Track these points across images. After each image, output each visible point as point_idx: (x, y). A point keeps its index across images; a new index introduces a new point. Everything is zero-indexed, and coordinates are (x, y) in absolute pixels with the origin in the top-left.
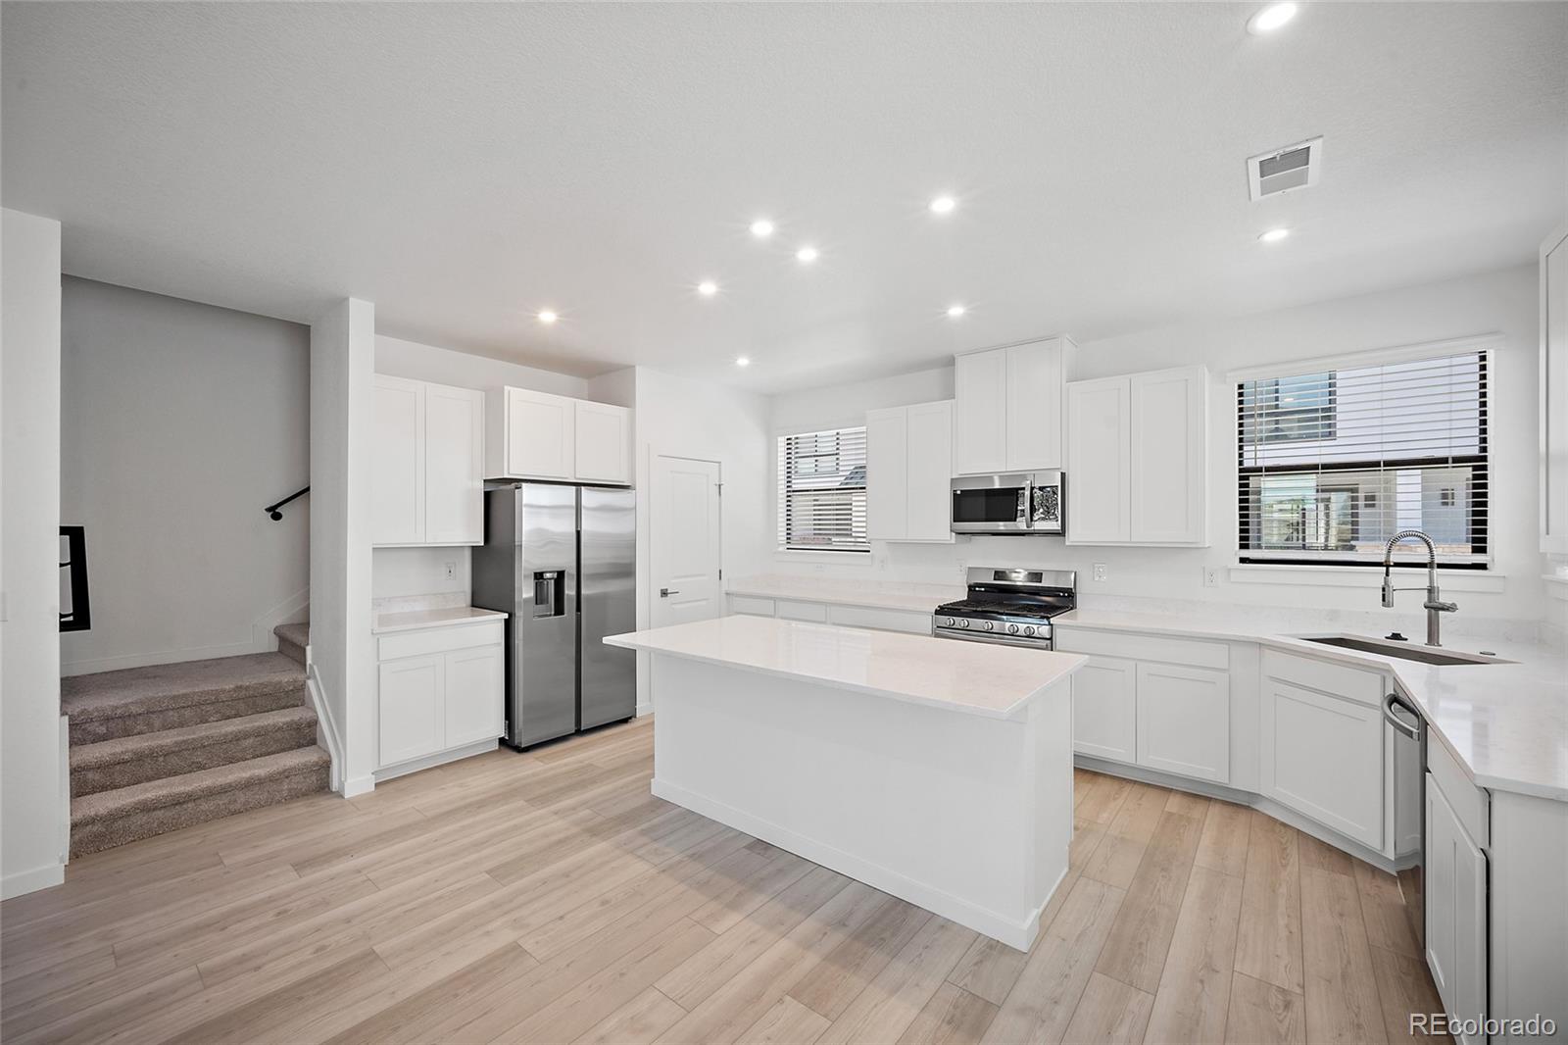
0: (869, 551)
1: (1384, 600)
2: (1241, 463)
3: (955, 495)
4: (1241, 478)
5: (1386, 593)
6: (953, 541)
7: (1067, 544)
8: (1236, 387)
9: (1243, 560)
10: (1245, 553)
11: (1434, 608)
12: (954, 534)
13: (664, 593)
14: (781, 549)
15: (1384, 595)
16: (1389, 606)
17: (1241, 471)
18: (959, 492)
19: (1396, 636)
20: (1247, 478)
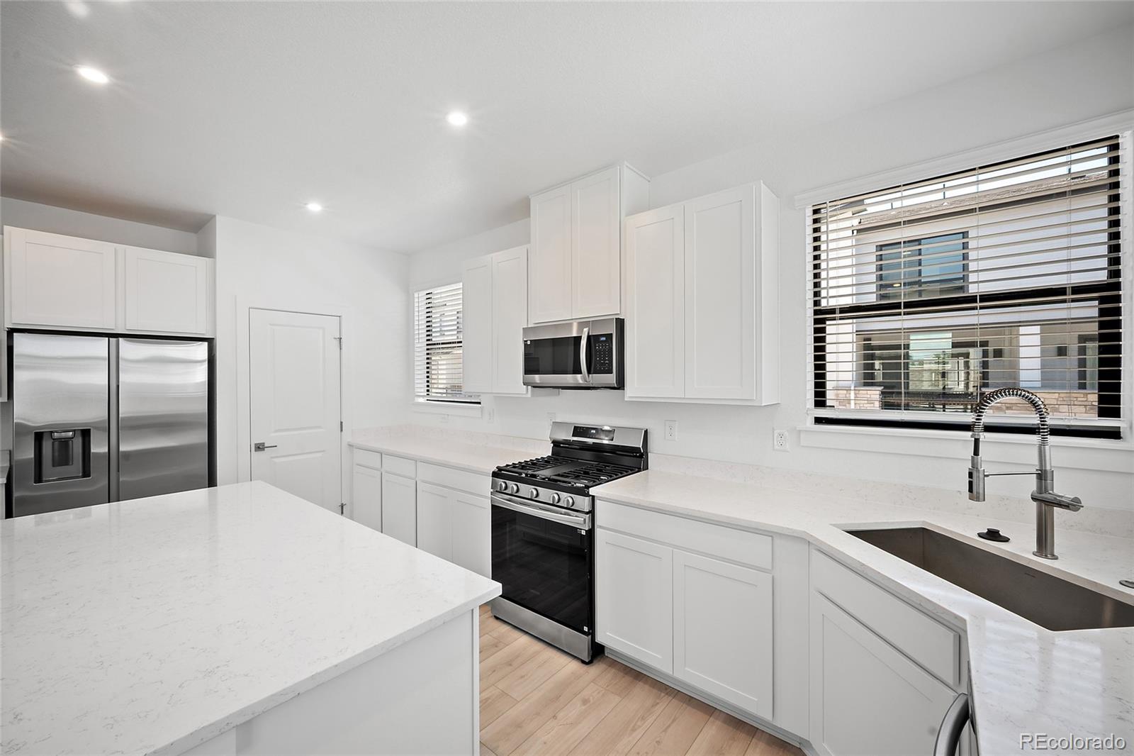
0: (479, 403)
1: (971, 490)
2: (816, 303)
3: (526, 345)
4: (816, 321)
5: (974, 480)
6: (529, 395)
7: (626, 399)
8: (809, 211)
9: (819, 421)
10: (822, 413)
11: (1046, 503)
12: (530, 387)
13: (260, 447)
14: (422, 400)
15: (971, 484)
16: (978, 499)
17: (816, 312)
18: (529, 343)
19: (993, 535)
20: (823, 321)
